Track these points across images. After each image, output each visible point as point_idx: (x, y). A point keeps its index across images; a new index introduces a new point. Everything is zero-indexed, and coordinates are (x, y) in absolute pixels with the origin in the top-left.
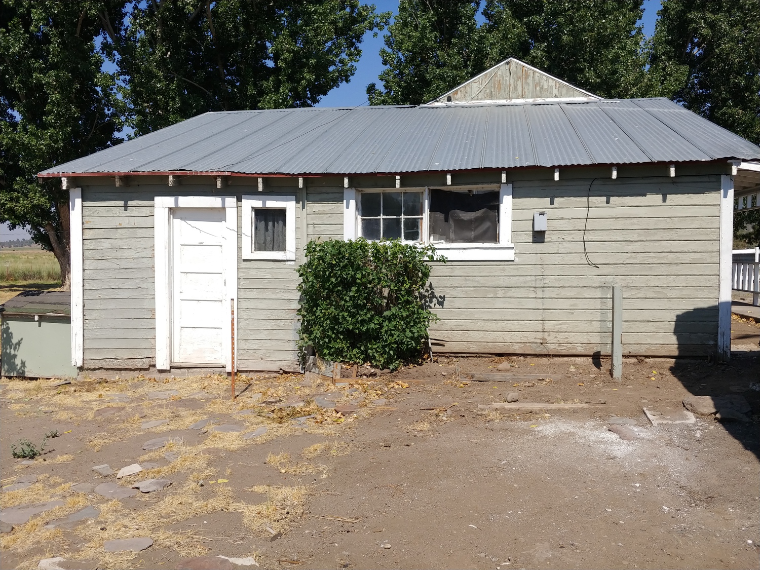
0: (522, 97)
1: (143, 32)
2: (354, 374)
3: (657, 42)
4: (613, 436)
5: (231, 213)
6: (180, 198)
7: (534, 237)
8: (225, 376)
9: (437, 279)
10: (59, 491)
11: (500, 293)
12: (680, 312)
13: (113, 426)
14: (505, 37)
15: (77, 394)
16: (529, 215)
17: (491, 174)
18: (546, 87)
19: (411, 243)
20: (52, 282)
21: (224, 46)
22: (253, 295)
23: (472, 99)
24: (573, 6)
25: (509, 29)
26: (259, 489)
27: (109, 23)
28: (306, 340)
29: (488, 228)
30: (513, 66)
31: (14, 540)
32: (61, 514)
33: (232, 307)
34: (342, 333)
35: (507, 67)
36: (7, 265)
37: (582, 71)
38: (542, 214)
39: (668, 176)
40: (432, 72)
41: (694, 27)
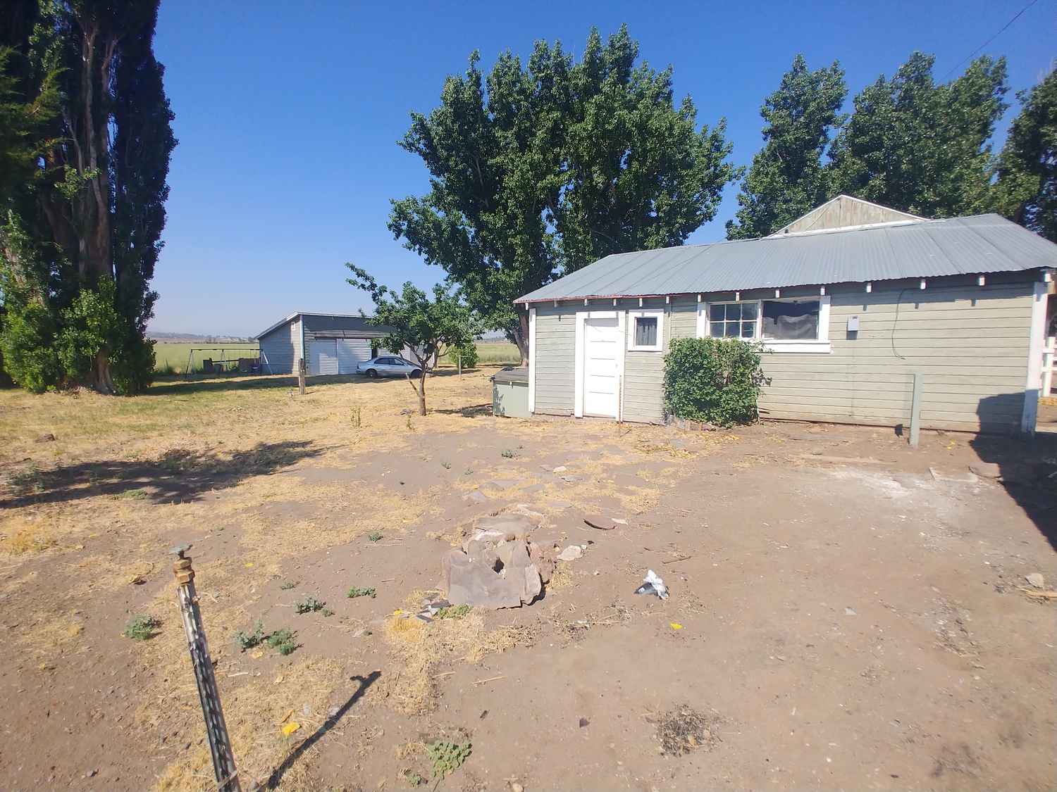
0: (851, 225)
1: (571, 205)
2: (700, 428)
3: (1005, 157)
4: (896, 484)
5: (622, 321)
6: (591, 313)
7: (848, 335)
8: (616, 423)
9: (766, 366)
10: (524, 475)
11: (817, 377)
12: (984, 397)
13: (551, 446)
14: (845, 173)
15: (531, 427)
16: (844, 318)
17: (814, 289)
18: (873, 215)
19: (746, 339)
20: (516, 363)
21: (623, 206)
22: (634, 374)
23: (806, 230)
24: (913, 138)
25: (849, 166)
26: (632, 488)
27: (550, 200)
28: (668, 404)
29: (809, 329)
30: (843, 202)
31: (505, 494)
32: (526, 486)
33: (620, 380)
34: (692, 401)
35: (838, 202)
36: (492, 352)
37: (920, 192)
38: (855, 318)
39: (977, 285)
40: (778, 207)
41: (1047, 140)
